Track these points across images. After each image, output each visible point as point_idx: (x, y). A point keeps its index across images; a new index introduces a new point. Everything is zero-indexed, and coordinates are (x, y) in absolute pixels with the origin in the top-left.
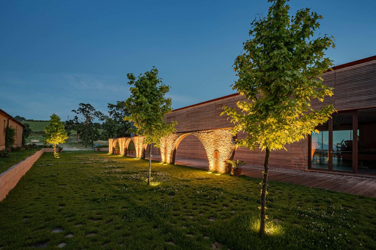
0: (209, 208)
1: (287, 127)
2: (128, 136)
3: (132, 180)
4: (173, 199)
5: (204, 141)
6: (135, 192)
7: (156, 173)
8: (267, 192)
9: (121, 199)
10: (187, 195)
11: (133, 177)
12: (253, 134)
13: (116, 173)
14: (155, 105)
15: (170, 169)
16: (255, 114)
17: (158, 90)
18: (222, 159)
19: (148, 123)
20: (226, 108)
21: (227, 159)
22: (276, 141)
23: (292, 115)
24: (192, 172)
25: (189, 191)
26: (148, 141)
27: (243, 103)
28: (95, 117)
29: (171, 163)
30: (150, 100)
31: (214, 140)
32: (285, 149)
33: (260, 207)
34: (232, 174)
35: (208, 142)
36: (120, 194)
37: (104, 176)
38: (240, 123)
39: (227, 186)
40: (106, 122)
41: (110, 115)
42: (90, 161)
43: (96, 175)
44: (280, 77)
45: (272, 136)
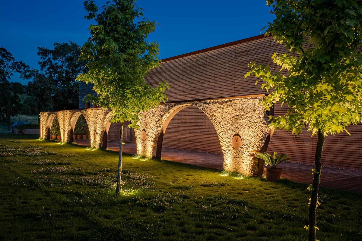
0: (224, 231)
1: (349, 98)
2: (74, 107)
3: (88, 185)
4: (162, 217)
5: (214, 118)
6: (95, 205)
7: (129, 174)
8: (318, 203)
9: (74, 216)
10: (186, 211)
11: (90, 181)
12: (297, 108)
13: (59, 173)
14: (130, 55)
15: (154, 168)
16: (301, 75)
17: (136, 28)
18: (247, 151)
19: (119, 86)
20: (254, 66)
21: (256, 151)
22: (334, 120)
23: (354, 80)
24: (192, 174)
25: (190, 204)
26: (119, 117)
27: (282, 56)
28: (13, 73)
29: (154, 158)
30: (122, 46)
31: (233, 117)
32: (348, 132)
33: (307, 226)
34: (265, 177)
35: (222, 120)
36: (71, 208)
37: (39, 178)
38: (277, 89)
39: (255, 197)
40: (35, 82)
41: (42, 69)
42: (10, 151)
43: (24, 175)
44: (338, 19)
45: (326, 112)
